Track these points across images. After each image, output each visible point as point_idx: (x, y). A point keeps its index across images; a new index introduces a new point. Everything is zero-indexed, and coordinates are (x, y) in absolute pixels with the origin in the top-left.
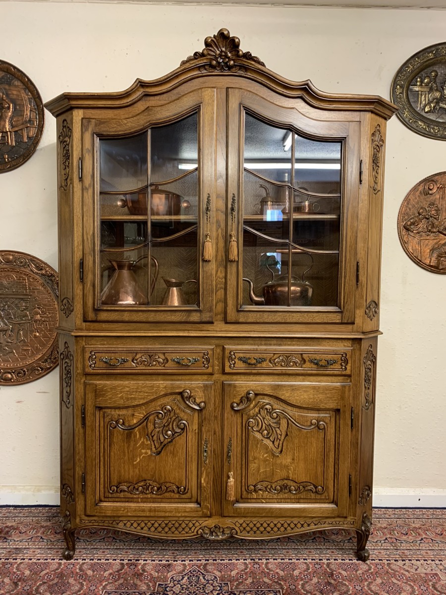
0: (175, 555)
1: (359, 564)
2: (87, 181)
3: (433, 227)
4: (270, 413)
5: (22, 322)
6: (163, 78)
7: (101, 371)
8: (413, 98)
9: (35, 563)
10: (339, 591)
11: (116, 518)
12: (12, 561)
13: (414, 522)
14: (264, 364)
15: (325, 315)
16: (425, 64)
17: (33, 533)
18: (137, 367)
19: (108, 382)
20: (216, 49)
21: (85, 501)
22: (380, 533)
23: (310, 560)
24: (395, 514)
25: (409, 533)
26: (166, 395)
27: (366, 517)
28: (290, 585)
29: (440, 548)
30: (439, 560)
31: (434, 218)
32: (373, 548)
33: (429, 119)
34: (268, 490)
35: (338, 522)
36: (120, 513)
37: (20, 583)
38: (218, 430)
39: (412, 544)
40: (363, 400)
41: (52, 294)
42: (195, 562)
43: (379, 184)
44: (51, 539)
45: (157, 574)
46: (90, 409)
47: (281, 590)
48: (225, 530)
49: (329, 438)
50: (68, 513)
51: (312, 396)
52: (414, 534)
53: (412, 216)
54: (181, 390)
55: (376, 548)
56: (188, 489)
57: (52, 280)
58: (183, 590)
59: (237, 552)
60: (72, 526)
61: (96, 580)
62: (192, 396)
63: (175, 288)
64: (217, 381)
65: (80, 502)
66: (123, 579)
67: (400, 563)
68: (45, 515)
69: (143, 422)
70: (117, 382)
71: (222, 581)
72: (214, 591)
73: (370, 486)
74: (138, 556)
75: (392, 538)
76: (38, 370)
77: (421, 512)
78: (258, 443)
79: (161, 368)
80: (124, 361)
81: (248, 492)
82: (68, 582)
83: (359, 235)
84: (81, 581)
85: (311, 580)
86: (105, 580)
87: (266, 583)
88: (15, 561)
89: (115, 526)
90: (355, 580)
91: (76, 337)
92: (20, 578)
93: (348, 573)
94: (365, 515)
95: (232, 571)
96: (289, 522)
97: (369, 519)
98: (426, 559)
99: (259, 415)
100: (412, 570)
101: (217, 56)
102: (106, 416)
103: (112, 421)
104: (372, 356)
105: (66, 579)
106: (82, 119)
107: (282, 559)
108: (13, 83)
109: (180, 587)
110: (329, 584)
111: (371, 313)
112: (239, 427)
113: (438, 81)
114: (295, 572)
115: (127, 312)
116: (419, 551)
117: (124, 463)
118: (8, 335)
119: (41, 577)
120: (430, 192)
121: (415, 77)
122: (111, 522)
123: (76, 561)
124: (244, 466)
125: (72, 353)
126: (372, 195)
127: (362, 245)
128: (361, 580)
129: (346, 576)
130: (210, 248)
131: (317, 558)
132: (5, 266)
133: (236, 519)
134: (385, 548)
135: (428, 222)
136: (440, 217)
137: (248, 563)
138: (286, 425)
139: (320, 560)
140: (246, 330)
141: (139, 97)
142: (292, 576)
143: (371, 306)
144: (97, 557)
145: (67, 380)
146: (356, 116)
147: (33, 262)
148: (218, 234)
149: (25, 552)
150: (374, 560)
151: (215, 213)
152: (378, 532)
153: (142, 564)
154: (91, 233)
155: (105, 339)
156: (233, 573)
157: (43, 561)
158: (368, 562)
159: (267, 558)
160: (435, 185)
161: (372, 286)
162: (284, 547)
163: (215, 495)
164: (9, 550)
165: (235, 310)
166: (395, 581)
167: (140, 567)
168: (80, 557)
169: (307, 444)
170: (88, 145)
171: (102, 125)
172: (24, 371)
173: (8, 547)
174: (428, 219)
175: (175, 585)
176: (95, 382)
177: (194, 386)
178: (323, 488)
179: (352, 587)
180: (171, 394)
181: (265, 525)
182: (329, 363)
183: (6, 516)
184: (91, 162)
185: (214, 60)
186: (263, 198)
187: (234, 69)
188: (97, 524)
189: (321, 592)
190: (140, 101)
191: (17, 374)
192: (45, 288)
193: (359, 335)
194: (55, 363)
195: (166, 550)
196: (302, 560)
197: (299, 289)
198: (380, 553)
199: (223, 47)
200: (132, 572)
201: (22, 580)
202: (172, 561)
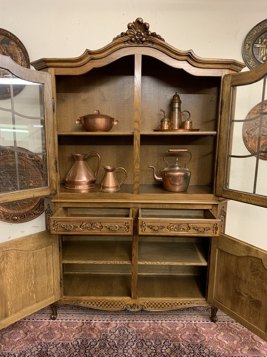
0: (112, 317)
1: (212, 324)
3: (264, 132)
5: (22, 187)
6: (102, 49)
8: (256, 52)
9: (36, 321)
10: (200, 339)
11: (79, 300)
16: (264, 30)
20: (134, 30)
23: (185, 322)
28: (174, 336)
32: (220, 314)
35: (201, 303)
37: (28, 333)
41: (39, 171)
42: (122, 322)
45: (102, 328)
47: (169, 339)
48: (139, 306)
55: (222, 314)
57: (38, 163)
58: (116, 338)
59: (145, 316)
61: (69, 332)
63: (110, 173)
64: (135, 227)
66: (84, 331)
67: (235, 323)
71: (137, 333)
72: (133, 339)
74: (91, 318)
76: (32, 214)
82: (54, 333)
84: (61, 332)
85: (185, 333)
86: (74, 332)
87: (161, 334)
88: (25, 320)
89: (79, 303)
90: (209, 333)
91: (54, 202)
93: (206, 329)
95: (142, 327)
96: (174, 302)
100: (241, 328)
101: (135, 35)
104: (224, 213)
105: (53, 331)
107: (170, 321)
108: (10, 43)
109: (114, 336)
110: (195, 335)
114: (177, 328)
119: (39, 329)
121: (258, 38)
122: (76, 301)
123: (58, 321)
125: (52, 211)
128: (212, 333)
129: (204, 331)
131: (189, 320)
132: (10, 155)
133: (145, 301)
137: (151, 323)
139: (191, 321)
141: (87, 61)
142: (175, 330)
144: (69, 318)
146: (219, 72)
147: (27, 153)
150: (220, 322)
153: (94, 323)
156: (143, 328)
157: (40, 320)
158: (217, 323)
159: (162, 320)
160: (266, 107)
162: (171, 314)
163: (133, 288)
166: (231, 334)
167: (92, 324)
168: (60, 318)
172: (24, 215)
175: (112, 335)
179: (208, 337)
181: (161, 304)
185: (133, 37)
186: (162, 119)
187: (146, 43)
188: (69, 302)
189: (191, 340)
190: (88, 63)
191: (21, 217)
192: (35, 168)
193: (216, 202)
194: (42, 211)
195: (107, 314)
196: (181, 321)
197: (182, 174)
198: (224, 317)
199: (139, 29)
200: (88, 327)
201: (29, 331)
202: (110, 321)
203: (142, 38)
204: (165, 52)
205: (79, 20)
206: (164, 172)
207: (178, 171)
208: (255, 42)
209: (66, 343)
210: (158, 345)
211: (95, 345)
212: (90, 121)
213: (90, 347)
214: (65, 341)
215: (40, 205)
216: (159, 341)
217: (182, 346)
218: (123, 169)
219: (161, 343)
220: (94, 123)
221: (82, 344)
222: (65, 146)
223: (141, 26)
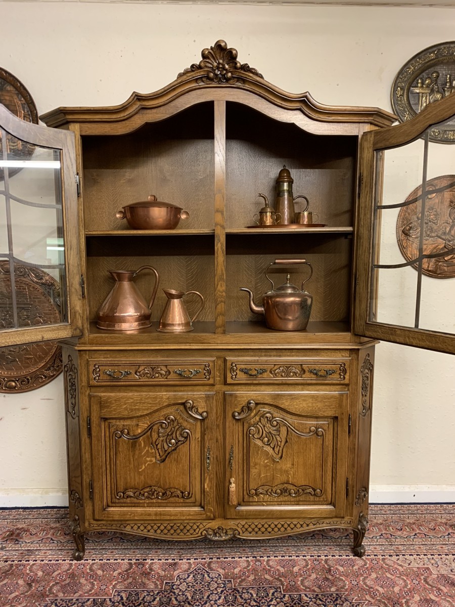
0: (181, 553)
1: (355, 559)
3: (432, 232)
4: (270, 421)
6: (160, 91)
7: (105, 383)
8: (413, 101)
9: (47, 564)
10: (336, 586)
11: (123, 522)
12: (24, 562)
13: (408, 517)
14: (265, 375)
16: (426, 65)
17: (44, 535)
18: (140, 379)
19: (111, 394)
20: (213, 61)
21: (93, 506)
22: (376, 529)
23: (309, 557)
24: (390, 510)
25: (404, 528)
26: (169, 406)
27: (362, 516)
28: (290, 582)
29: (432, 543)
30: (432, 555)
31: (433, 222)
32: (369, 543)
34: (269, 494)
35: (335, 522)
36: (128, 517)
38: (220, 438)
39: (406, 539)
40: (360, 407)
41: (53, 303)
42: (199, 560)
44: (61, 540)
45: (164, 572)
46: (95, 420)
47: (281, 587)
48: (228, 531)
49: (327, 444)
50: (77, 517)
51: (310, 405)
52: (408, 530)
53: (412, 221)
54: (184, 401)
55: (372, 543)
56: (192, 494)
57: (52, 289)
58: (189, 588)
59: (239, 550)
60: (82, 530)
61: (106, 580)
62: (195, 406)
63: (176, 300)
64: (219, 391)
65: (88, 507)
66: (132, 578)
67: (394, 558)
68: (54, 517)
69: (148, 431)
70: (121, 394)
71: (226, 578)
72: (218, 589)
73: (367, 487)
74: (145, 556)
75: (386, 534)
76: (41, 378)
77: (416, 508)
78: (259, 450)
79: (163, 380)
80: (128, 374)
81: (249, 495)
82: (79, 582)
84: (92, 581)
85: (310, 576)
86: (115, 580)
87: (268, 579)
88: (27, 562)
89: (123, 529)
90: (351, 575)
91: (80, 351)
92: (34, 579)
93: (345, 568)
94: (361, 514)
95: (235, 569)
96: (289, 523)
97: (365, 518)
98: (419, 553)
99: (259, 423)
100: (405, 565)
101: (214, 69)
102: (111, 426)
103: (117, 431)
104: (369, 365)
105: (77, 580)
107: (282, 556)
108: (5, 88)
109: (186, 585)
110: (327, 579)
112: (241, 434)
113: (439, 82)
114: (295, 568)
116: (413, 546)
117: (130, 471)
119: (53, 577)
120: (430, 197)
121: (416, 78)
122: (118, 525)
123: (86, 561)
124: (245, 472)
125: (76, 367)
128: (357, 575)
129: (342, 572)
131: (316, 554)
132: (4, 276)
133: (238, 521)
134: (381, 543)
135: (427, 227)
136: (439, 221)
137: (250, 560)
138: (286, 433)
139: (318, 556)
140: (246, 342)
141: (136, 111)
142: (292, 572)
144: (106, 557)
145: (71, 391)
146: (354, 128)
147: (33, 271)
149: (36, 553)
150: (369, 555)
152: (374, 528)
153: (149, 563)
155: (108, 352)
156: (236, 571)
157: (54, 562)
158: (364, 558)
159: (268, 555)
162: (284, 545)
163: (218, 499)
164: (21, 552)
166: (389, 575)
167: (147, 566)
168: (90, 557)
169: (306, 450)
172: (28, 379)
173: (20, 549)
174: (427, 223)
175: (181, 584)
176: (99, 394)
177: (195, 396)
178: (321, 491)
179: (349, 582)
180: (174, 404)
181: (266, 526)
182: (328, 373)
183: (16, 518)
185: (211, 72)
186: (262, 209)
187: (232, 81)
188: (105, 527)
189: (319, 587)
190: (137, 115)
191: (21, 382)
193: (356, 346)
194: (59, 370)
195: (172, 549)
196: (301, 557)
197: (298, 299)
198: (375, 548)
199: (221, 59)
200: (140, 571)
201: (35, 581)
202: (178, 560)
203: (225, 74)
204: (264, 96)
205: (121, 51)
206: (268, 297)
207: (291, 295)
208: (412, 84)
209: (101, 599)
210: (263, 598)
211: (151, 600)
212: (141, 212)
213: (144, 604)
214: (98, 596)
215: (55, 360)
216: (264, 591)
217: (305, 598)
218: (198, 293)
219: (267, 593)
220: (148, 216)
221: (130, 600)
222: (99, 258)
223: (224, 53)
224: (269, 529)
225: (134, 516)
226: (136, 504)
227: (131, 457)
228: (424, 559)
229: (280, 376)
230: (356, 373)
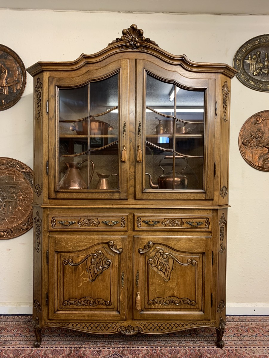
0: (104, 344)
1: (218, 349)
2: (52, 114)
3: (260, 143)
4: (162, 255)
5: (11, 200)
6: (98, 53)
7: (58, 229)
8: (246, 67)
9: (17, 350)
11: (67, 321)
12: (2, 348)
13: (251, 324)
14: (159, 225)
15: (195, 195)
16: (253, 47)
17: (16, 331)
18: (81, 227)
19: (63, 236)
20: (129, 36)
21: (48, 310)
22: (231, 331)
23: (187, 348)
24: (239, 319)
25: (249, 331)
26: (98, 244)
27: (222, 320)
31: (260, 138)
32: (226, 340)
33: (256, 79)
34: (161, 303)
35: (204, 323)
36: (70, 318)
38: (131, 266)
39: (250, 337)
40: (219, 247)
41: (30, 184)
42: (116, 349)
43: (227, 116)
44: (26, 335)
45: (92, 356)
46: (51, 253)
48: (135, 328)
49: (198, 270)
50: (37, 318)
51: (188, 245)
52: (252, 332)
53: (247, 137)
54: (108, 241)
55: (228, 340)
56: (112, 303)
57: (29, 175)
59: (142, 343)
60: (40, 326)
62: (115, 245)
63: (104, 179)
64: (130, 235)
65: (44, 311)
67: (244, 349)
68: (23, 320)
69: (84, 261)
70: (68, 236)
73: (224, 301)
74: (81, 345)
75: (238, 334)
76: (20, 230)
77: (256, 318)
78: (155, 274)
79: (95, 227)
80: (73, 223)
81: (149, 304)
83: (215, 146)
88: (4, 348)
89: (66, 326)
91: (44, 208)
93: (211, 355)
94: (221, 319)
95: (139, 354)
96: (174, 323)
97: (224, 321)
98: (260, 346)
99: (155, 256)
100: (251, 353)
101: (130, 41)
102: (61, 257)
103: (65, 260)
104: (224, 220)
106: (49, 77)
107: (170, 347)
108: (8, 58)
111: (223, 194)
112: (143, 264)
113: (261, 57)
114: (178, 355)
115: (75, 193)
116: (255, 342)
117: (72, 287)
118: (2, 209)
120: (258, 122)
121: (248, 54)
122: (64, 323)
123: (42, 349)
124: (146, 288)
125: (41, 218)
126: (223, 123)
127: (218, 152)
129: (210, 357)
130: (126, 154)
131: (192, 346)
133: (142, 322)
134: (234, 340)
135: (257, 140)
136: (264, 137)
137: (149, 349)
138: (172, 263)
139: (194, 347)
140: (147, 204)
141: (83, 65)
142: (176, 357)
143: (223, 190)
144: (55, 346)
145: (38, 235)
146: (213, 76)
147: (18, 164)
148: (130, 146)
149: (10, 343)
150: (227, 347)
151: (128, 133)
152: (229, 330)
153: (83, 350)
154: (54, 145)
155: (61, 209)
156: (140, 356)
157: (21, 349)
158: (223, 348)
159: (161, 346)
160: (260, 118)
161: (224, 177)
162: (171, 340)
163: (128, 306)
165: (140, 192)
167: (82, 352)
168: (45, 346)
169: (185, 274)
170: (52, 93)
171: (61, 81)
172: (12, 231)
174: (257, 138)
176: (55, 236)
177: (115, 238)
178: (195, 302)
180: (102, 243)
181: (160, 325)
182: (198, 224)
184: (54, 103)
185: (128, 43)
186: (158, 125)
187: (140, 48)
188: (55, 325)
190: (83, 67)
191: (8, 233)
192: (25, 180)
193: (216, 207)
195: (98, 341)
196: (183, 348)
197: (179, 179)
198: (231, 343)
199: (133, 35)
200: (77, 355)
202: (102, 349)
203: (136, 44)
204: (159, 57)
205: (76, 38)
206: (161, 178)
207: (176, 177)
208: (245, 57)
223: (135, 32)
224: (162, 328)
225: (74, 317)
226: (76, 309)
227: (74, 278)
228: (263, 350)
229: (168, 226)
230: (216, 225)
